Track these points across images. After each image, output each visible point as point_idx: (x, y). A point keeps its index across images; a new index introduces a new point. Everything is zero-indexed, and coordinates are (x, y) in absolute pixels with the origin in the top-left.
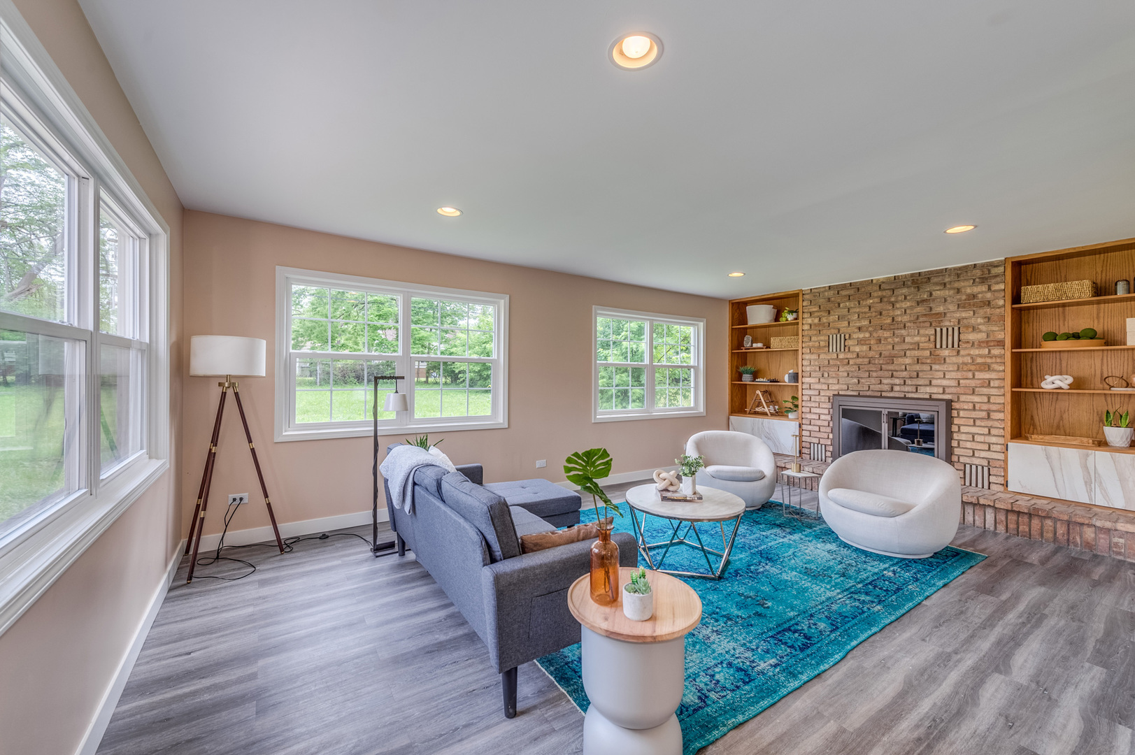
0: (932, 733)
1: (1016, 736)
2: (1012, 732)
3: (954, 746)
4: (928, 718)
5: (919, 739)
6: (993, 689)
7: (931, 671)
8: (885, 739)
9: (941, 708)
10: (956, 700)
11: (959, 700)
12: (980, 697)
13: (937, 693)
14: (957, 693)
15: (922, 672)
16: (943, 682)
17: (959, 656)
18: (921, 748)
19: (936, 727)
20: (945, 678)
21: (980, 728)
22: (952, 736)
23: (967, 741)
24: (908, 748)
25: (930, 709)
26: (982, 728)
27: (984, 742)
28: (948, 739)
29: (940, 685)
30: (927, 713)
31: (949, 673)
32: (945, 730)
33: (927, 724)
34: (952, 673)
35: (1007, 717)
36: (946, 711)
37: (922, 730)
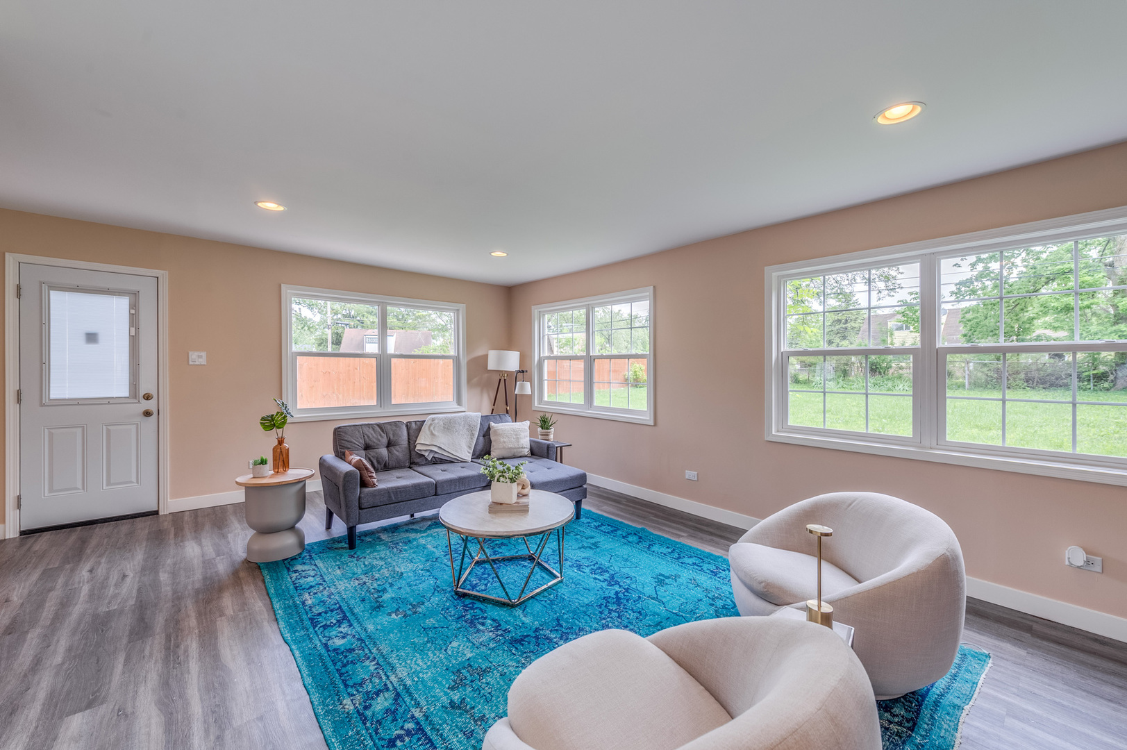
0: (173, 656)
1: (111, 707)
2: (117, 708)
3: (153, 662)
4: (184, 662)
5: (178, 646)
6: (153, 732)
7: (218, 694)
8: (196, 631)
9: (182, 674)
10: (177, 691)
11: (174, 692)
12: (159, 712)
13: (195, 681)
14: (181, 697)
15: (224, 685)
16: (200, 695)
17: (212, 738)
18: (172, 644)
19: (174, 660)
20: (202, 700)
21: (143, 688)
22: (160, 665)
23: (147, 672)
24: (180, 638)
25: (188, 667)
26: (142, 689)
27: (135, 681)
28: (160, 661)
29: (199, 690)
30: (188, 663)
31: (203, 707)
32: (167, 664)
33: (182, 658)
34: (200, 710)
35: (126, 716)
36: (176, 675)
37: (181, 651)
